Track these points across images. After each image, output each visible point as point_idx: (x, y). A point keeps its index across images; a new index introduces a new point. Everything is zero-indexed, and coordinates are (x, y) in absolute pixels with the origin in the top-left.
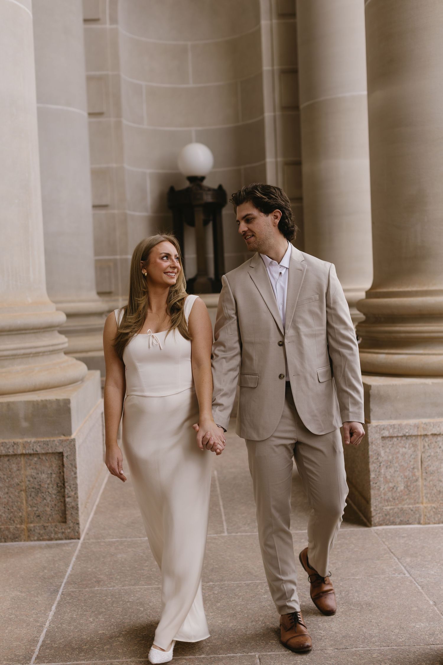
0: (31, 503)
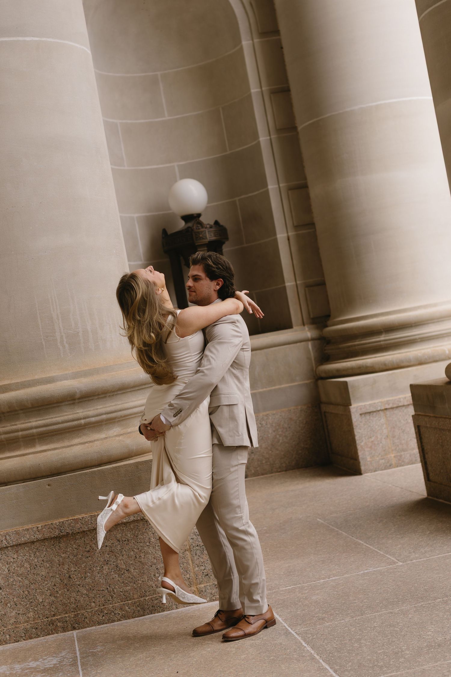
0: (197, 562)
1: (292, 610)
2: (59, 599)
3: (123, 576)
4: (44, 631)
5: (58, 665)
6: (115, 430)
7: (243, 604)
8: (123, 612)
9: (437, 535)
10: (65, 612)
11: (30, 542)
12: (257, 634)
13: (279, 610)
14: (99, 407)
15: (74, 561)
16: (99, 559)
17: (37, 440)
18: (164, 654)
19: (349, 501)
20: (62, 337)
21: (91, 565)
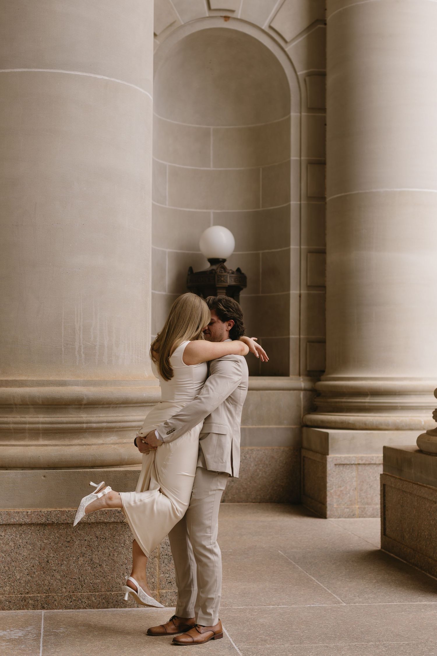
0: (163, 569)
1: (240, 628)
2: (34, 580)
3: (95, 570)
4: (16, 605)
5: (22, 638)
6: (112, 439)
7: (196, 614)
8: (90, 602)
9: (382, 585)
10: (38, 592)
11: (18, 524)
12: (204, 643)
13: (228, 625)
14: (101, 415)
15: (54, 548)
16: (77, 550)
17: (41, 435)
18: (118, 645)
19: (310, 540)
20: (80, 346)
21: (68, 555)
